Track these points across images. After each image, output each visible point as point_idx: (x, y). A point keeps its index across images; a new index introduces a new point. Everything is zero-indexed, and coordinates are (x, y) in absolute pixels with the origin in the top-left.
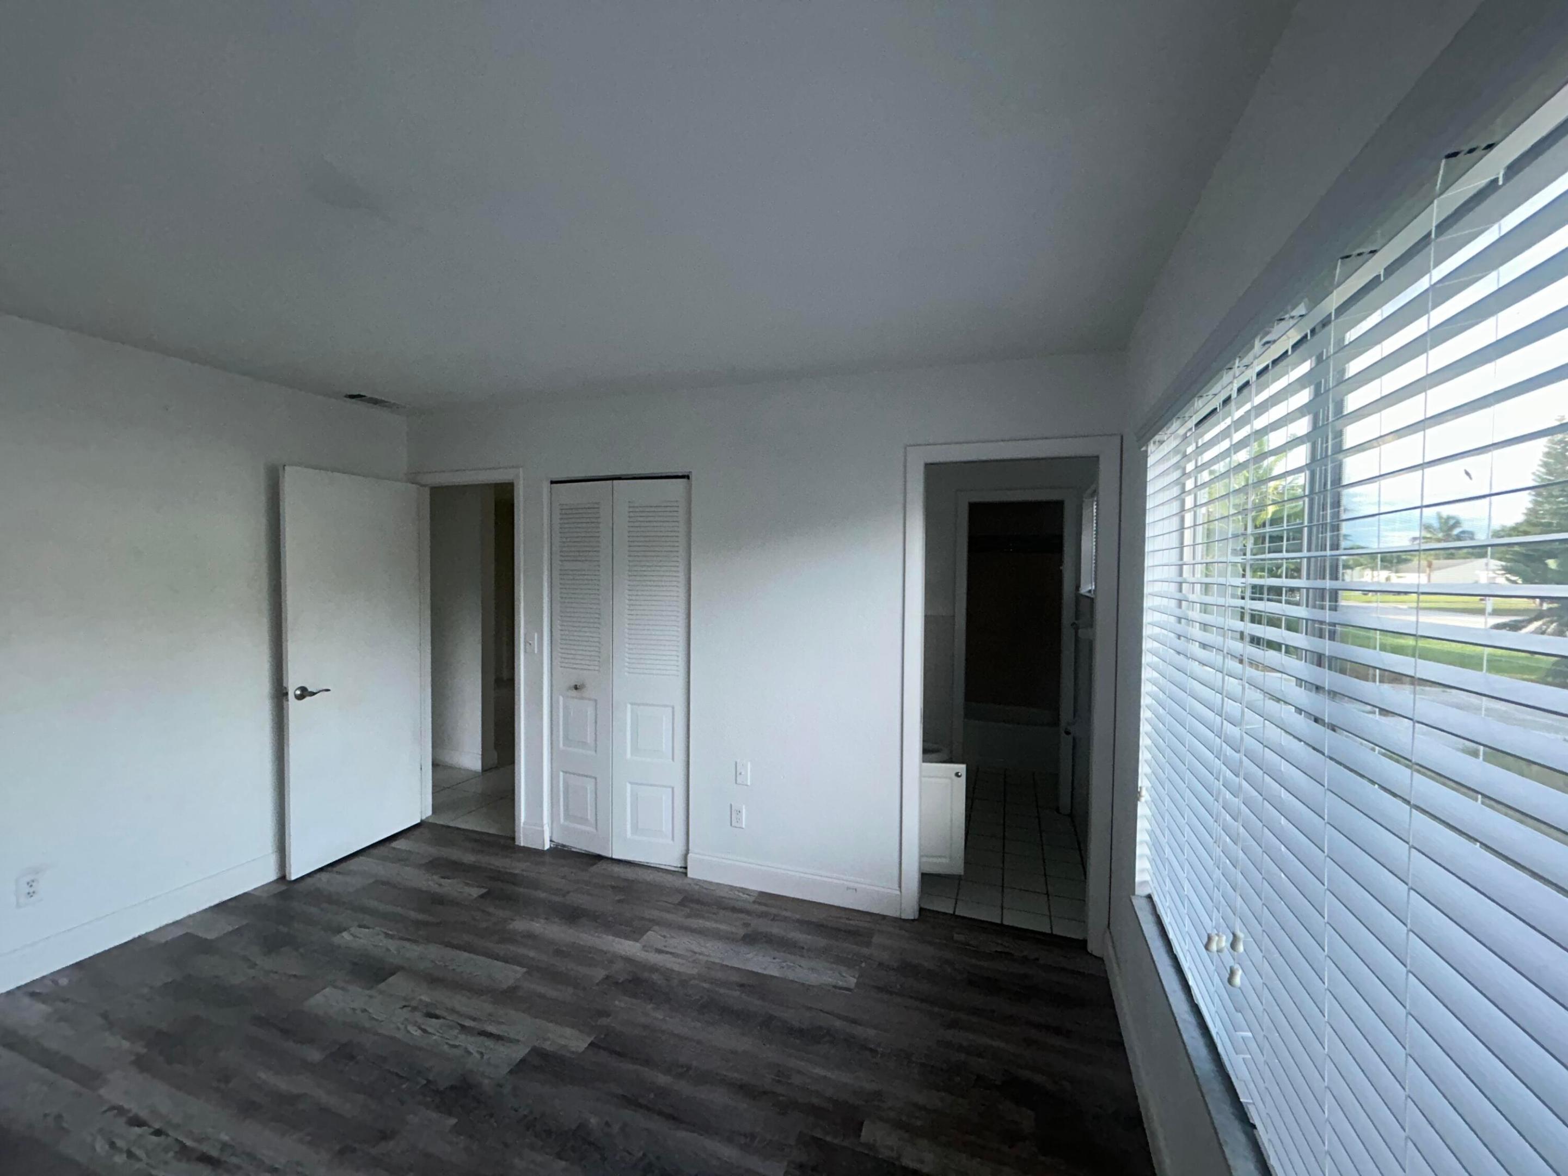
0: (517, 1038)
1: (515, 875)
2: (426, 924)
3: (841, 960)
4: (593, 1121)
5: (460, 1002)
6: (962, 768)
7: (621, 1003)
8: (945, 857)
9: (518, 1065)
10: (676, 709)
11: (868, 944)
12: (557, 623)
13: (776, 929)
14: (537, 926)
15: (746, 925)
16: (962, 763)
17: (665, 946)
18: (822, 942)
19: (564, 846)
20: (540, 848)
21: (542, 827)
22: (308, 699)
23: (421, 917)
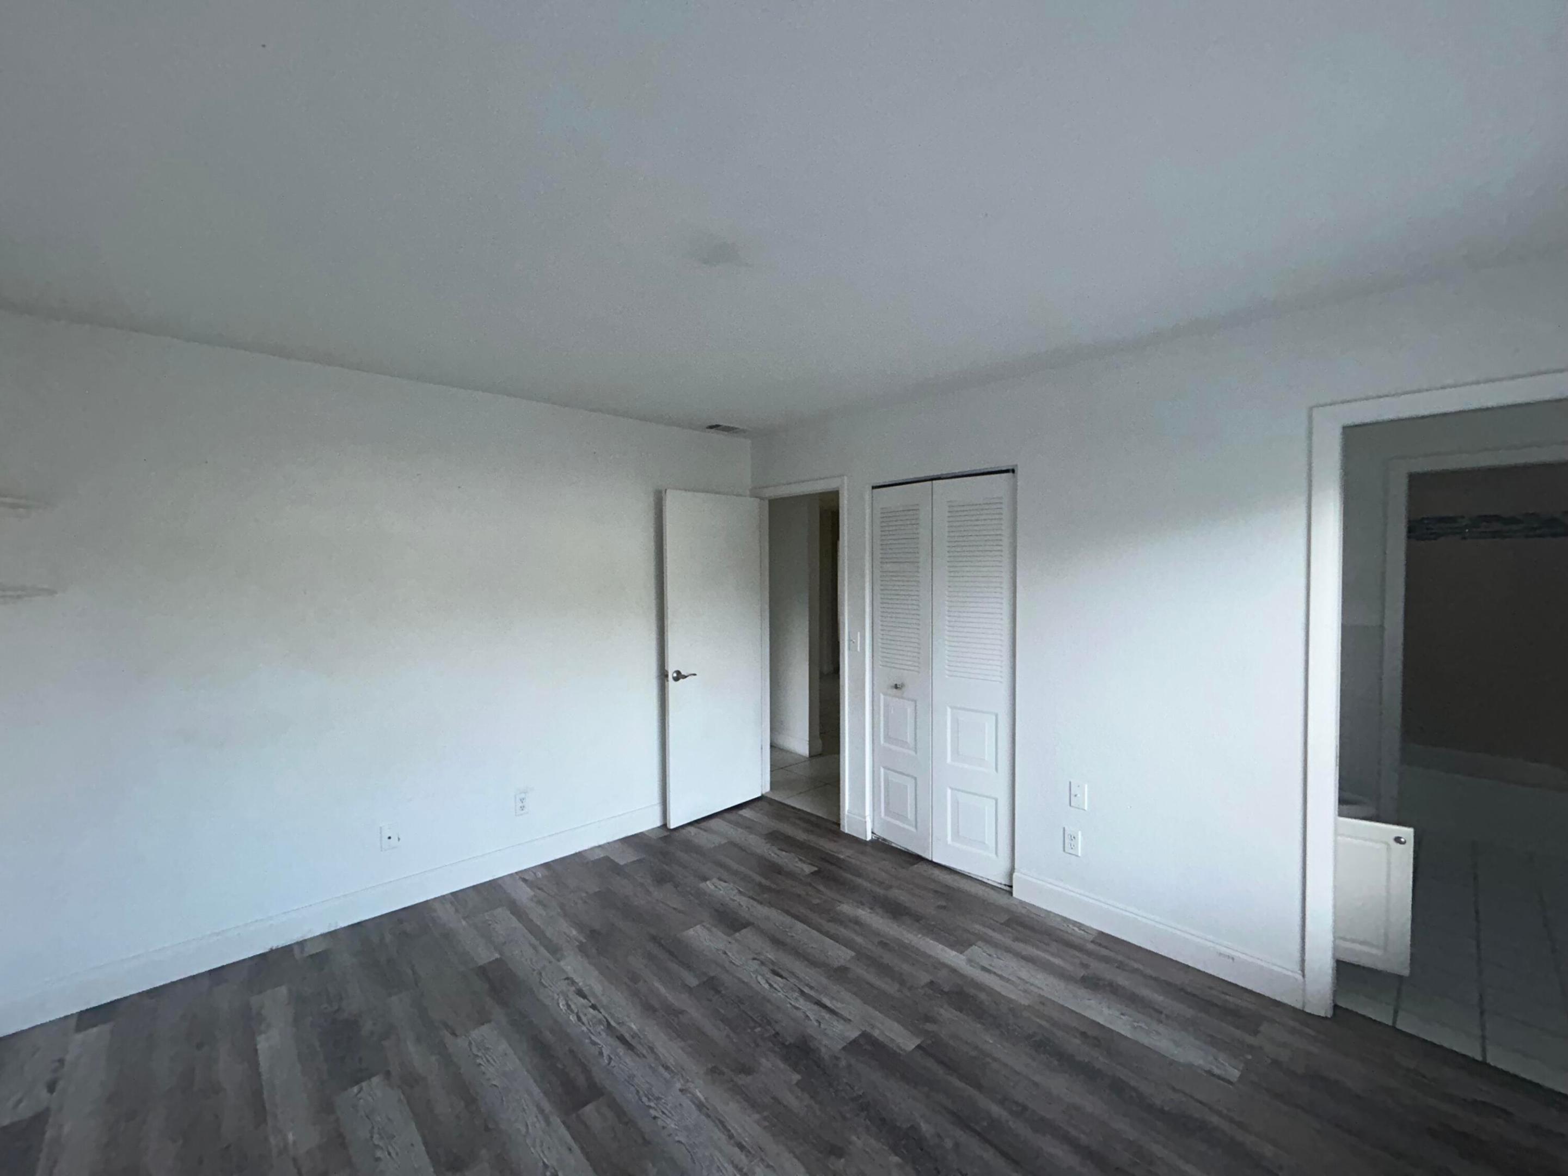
0: (849, 1018)
1: (838, 859)
2: (769, 889)
3: (1213, 1041)
4: (924, 1127)
5: (799, 967)
6: (1407, 833)
7: (946, 1013)
8: (1377, 947)
9: (850, 1043)
10: (1000, 717)
11: (1255, 1033)
12: (878, 621)
13: (1122, 980)
14: (863, 914)
15: (1085, 966)
16: (1409, 826)
17: (991, 965)
18: (1190, 1013)
19: (884, 840)
20: (864, 838)
21: (865, 817)
22: (681, 680)
23: (764, 881)
